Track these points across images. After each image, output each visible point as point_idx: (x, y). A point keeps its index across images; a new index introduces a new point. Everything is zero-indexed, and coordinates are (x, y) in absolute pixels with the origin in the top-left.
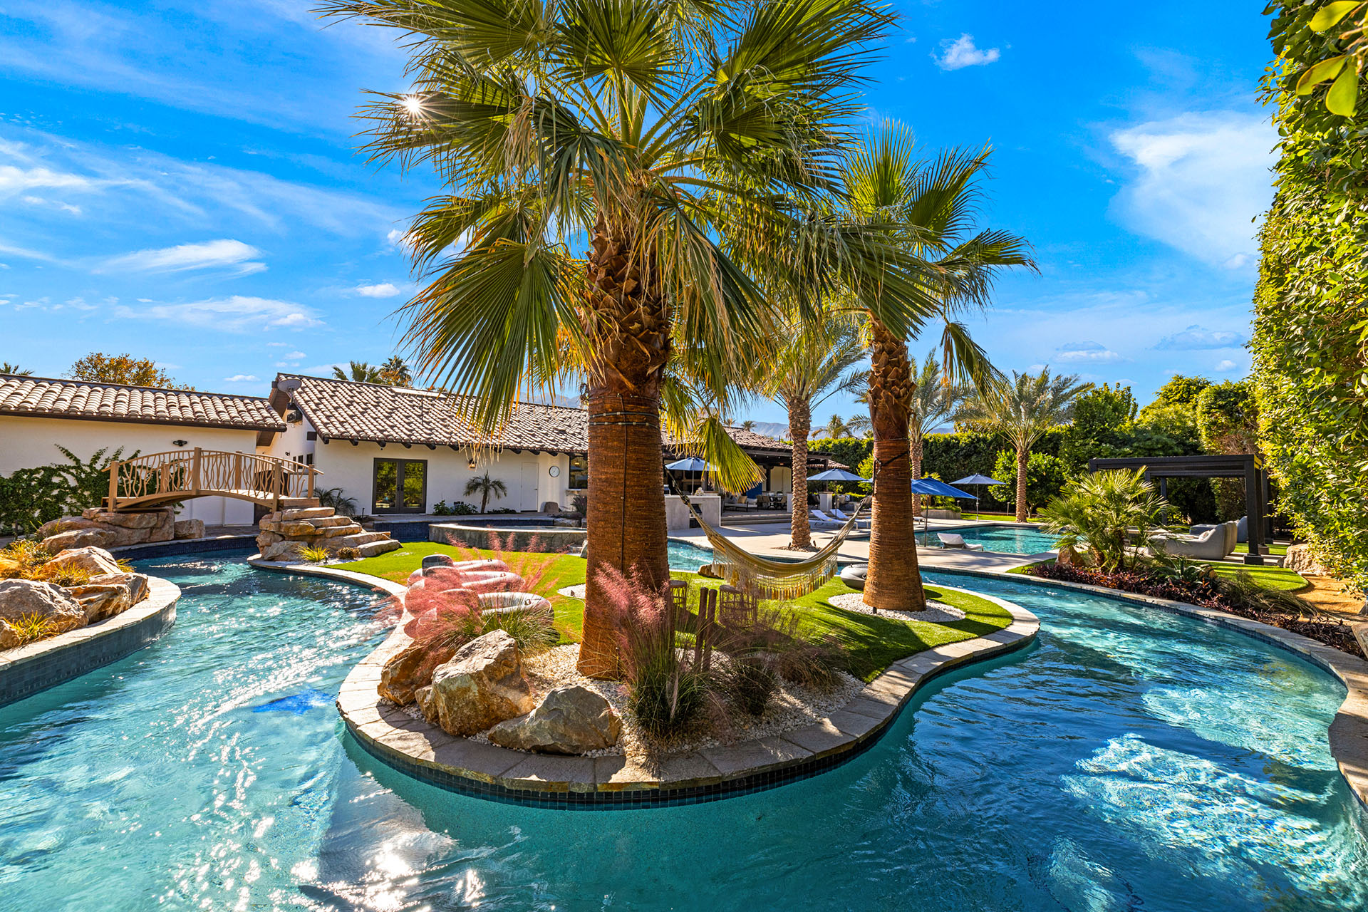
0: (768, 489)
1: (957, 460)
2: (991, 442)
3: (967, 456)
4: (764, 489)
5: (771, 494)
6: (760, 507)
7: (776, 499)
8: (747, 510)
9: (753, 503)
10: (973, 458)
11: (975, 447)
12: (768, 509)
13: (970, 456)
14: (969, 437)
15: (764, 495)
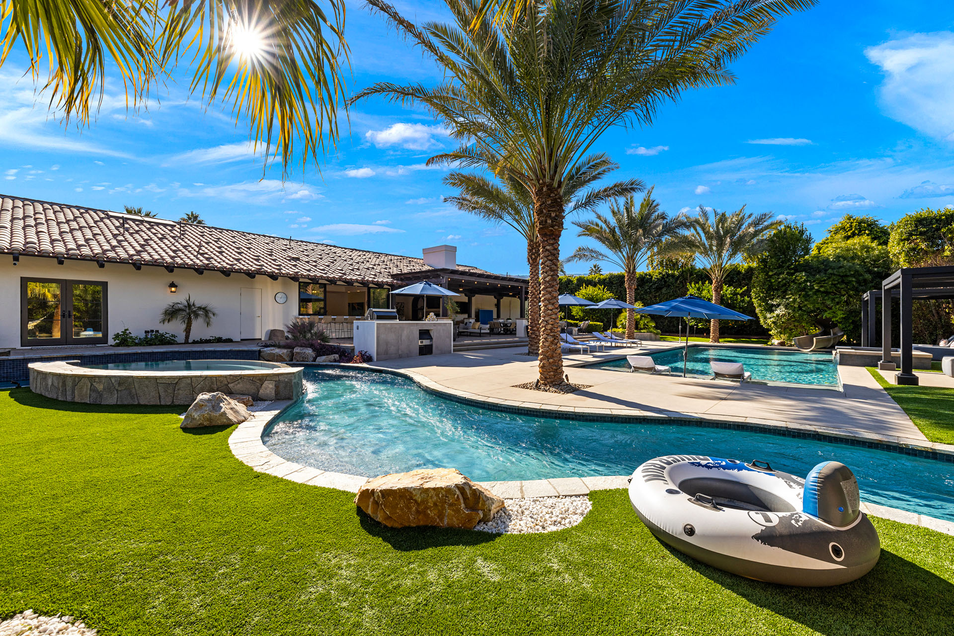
0: (498, 317)
1: (650, 292)
2: (678, 277)
3: (659, 289)
4: (495, 316)
5: (501, 321)
6: (492, 332)
7: (505, 325)
8: (480, 335)
9: (486, 328)
10: (664, 290)
11: (665, 282)
12: (499, 334)
13: (661, 289)
14: (660, 273)
15: (495, 321)
